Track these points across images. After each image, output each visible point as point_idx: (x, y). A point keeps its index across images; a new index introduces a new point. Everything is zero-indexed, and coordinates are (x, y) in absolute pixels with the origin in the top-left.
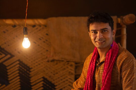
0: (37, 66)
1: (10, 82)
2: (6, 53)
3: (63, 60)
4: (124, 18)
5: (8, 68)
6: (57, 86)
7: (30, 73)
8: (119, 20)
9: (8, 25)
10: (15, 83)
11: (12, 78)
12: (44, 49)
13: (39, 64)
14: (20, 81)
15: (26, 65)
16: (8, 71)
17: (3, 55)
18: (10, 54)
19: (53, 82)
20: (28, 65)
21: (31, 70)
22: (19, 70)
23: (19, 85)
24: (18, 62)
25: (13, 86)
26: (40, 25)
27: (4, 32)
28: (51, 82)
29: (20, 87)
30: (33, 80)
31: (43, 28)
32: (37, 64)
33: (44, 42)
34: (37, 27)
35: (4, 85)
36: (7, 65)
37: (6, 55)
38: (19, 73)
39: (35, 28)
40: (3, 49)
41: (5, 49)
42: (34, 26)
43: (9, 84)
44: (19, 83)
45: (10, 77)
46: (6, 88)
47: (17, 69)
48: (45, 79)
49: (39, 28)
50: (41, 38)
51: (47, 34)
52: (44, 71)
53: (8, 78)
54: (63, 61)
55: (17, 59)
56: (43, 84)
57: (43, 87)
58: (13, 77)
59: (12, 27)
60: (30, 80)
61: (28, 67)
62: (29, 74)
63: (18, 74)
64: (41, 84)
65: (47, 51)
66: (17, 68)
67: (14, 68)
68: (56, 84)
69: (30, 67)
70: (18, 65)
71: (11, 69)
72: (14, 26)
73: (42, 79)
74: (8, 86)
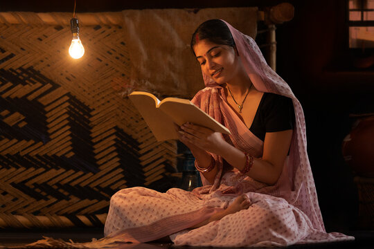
0: (103, 104)
1: (52, 137)
2: (44, 80)
4: (272, 10)
5: (47, 109)
6: (142, 143)
7: (91, 119)
8: (262, 14)
9: (47, 25)
10: (60, 137)
11: (55, 129)
12: (117, 71)
13: (108, 102)
14: (70, 135)
15: (83, 104)
16: (48, 115)
17: (39, 85)
18: (51, 82)
19: (135, 136)
20: (86, 104)
21: (92, 113)
22: (68, 113)
23: (70, 143)
24: (67, 98)
25: (58, 144)
26: (109, 26)
27: (40, 39)
28: (130, 137)
29: (71, 145)
30: (95, 132)
31: (115, 31)
32: (103, 101)
33: (117, 58)
34: (104, 28)
35: (41, 143)
36: (45, 104)
37: (44, 84)
38: (67, 119)
39: (100, 31)
40: (38, 73)
41: (42, 73)
42: (97, 27)
43: (50, 140)
44: (69, 138)
45: (52, 127)
46: (44, 148)
47: (65, 111)
48: (119, 131)
49: (108, 31)
50: (112, 51)
51: (123, 43)
52: (118, 115)
53: (48, 129)
55: (65, 92)
56: (115, 140)
57: (114, 145)
58: (57, 127)
59: (54, 30)
60: (91, 133)
61: (87, 108)
62: (89, 122)
63: (67, 122)
64: (111, 141)
65: (123, 75)
66: (65, 108)
67: (59, 109)
68: (140, 141)
69: (91, 108)
70: (67, 104)
71: (53, 112)
72: (59, 28)
73: (113, 131)
74: (48, 145)
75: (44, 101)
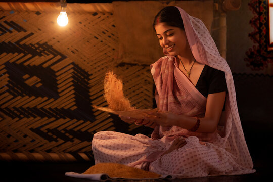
0: (99, 71)
1: (60, 95)
2: (55, 52)
3: (136, 63)
5: (57, 74)
7: (89, 82)
8: (217, 5)
10: (67, 95)
11: (63, 89)
12: (109, 47)
13: (103, 69)
14: (74, 93)
15: (83, 71)
16: (58, 79)
17: (51, 56)
18: (60, 54)
20: (86, 71)
21: (91, 77)
22: (73, 77)
24: (72, 66)
25: (65, 100)
26: (103, 13)
29: (74, 101)
30: (93, 91)
31: (108, 17)
32: (99, 69)
33: (109, 37)
34: (99, 15)
35: (52, 99)
36: (56, 70)
37: (55, 56)
38: (72, 81)
39: (97, 16)
40: (51, 47)
41: (54, 47)
42: (95, 14)
43: (59, 97)
44: (74, 96)
45: (61, 87)
46: (54, 102)
47: (71, 75)
49: (103, 17)
50: (105, 32)
51: (113, 26)
53: (58, 88)
54: (136, 65)
55: (71, 61)
58: (65, 88)
60: (89, 92)
61: (87, 73)
62: (88, 84)
63: (72, 84)
65: (114, 49)
66: (71, 73)
67: (66, 74)
69: (90, 73)
70: (72, 70)
71: (62, 76)
74: (57, 101)
75: (54, 68)
